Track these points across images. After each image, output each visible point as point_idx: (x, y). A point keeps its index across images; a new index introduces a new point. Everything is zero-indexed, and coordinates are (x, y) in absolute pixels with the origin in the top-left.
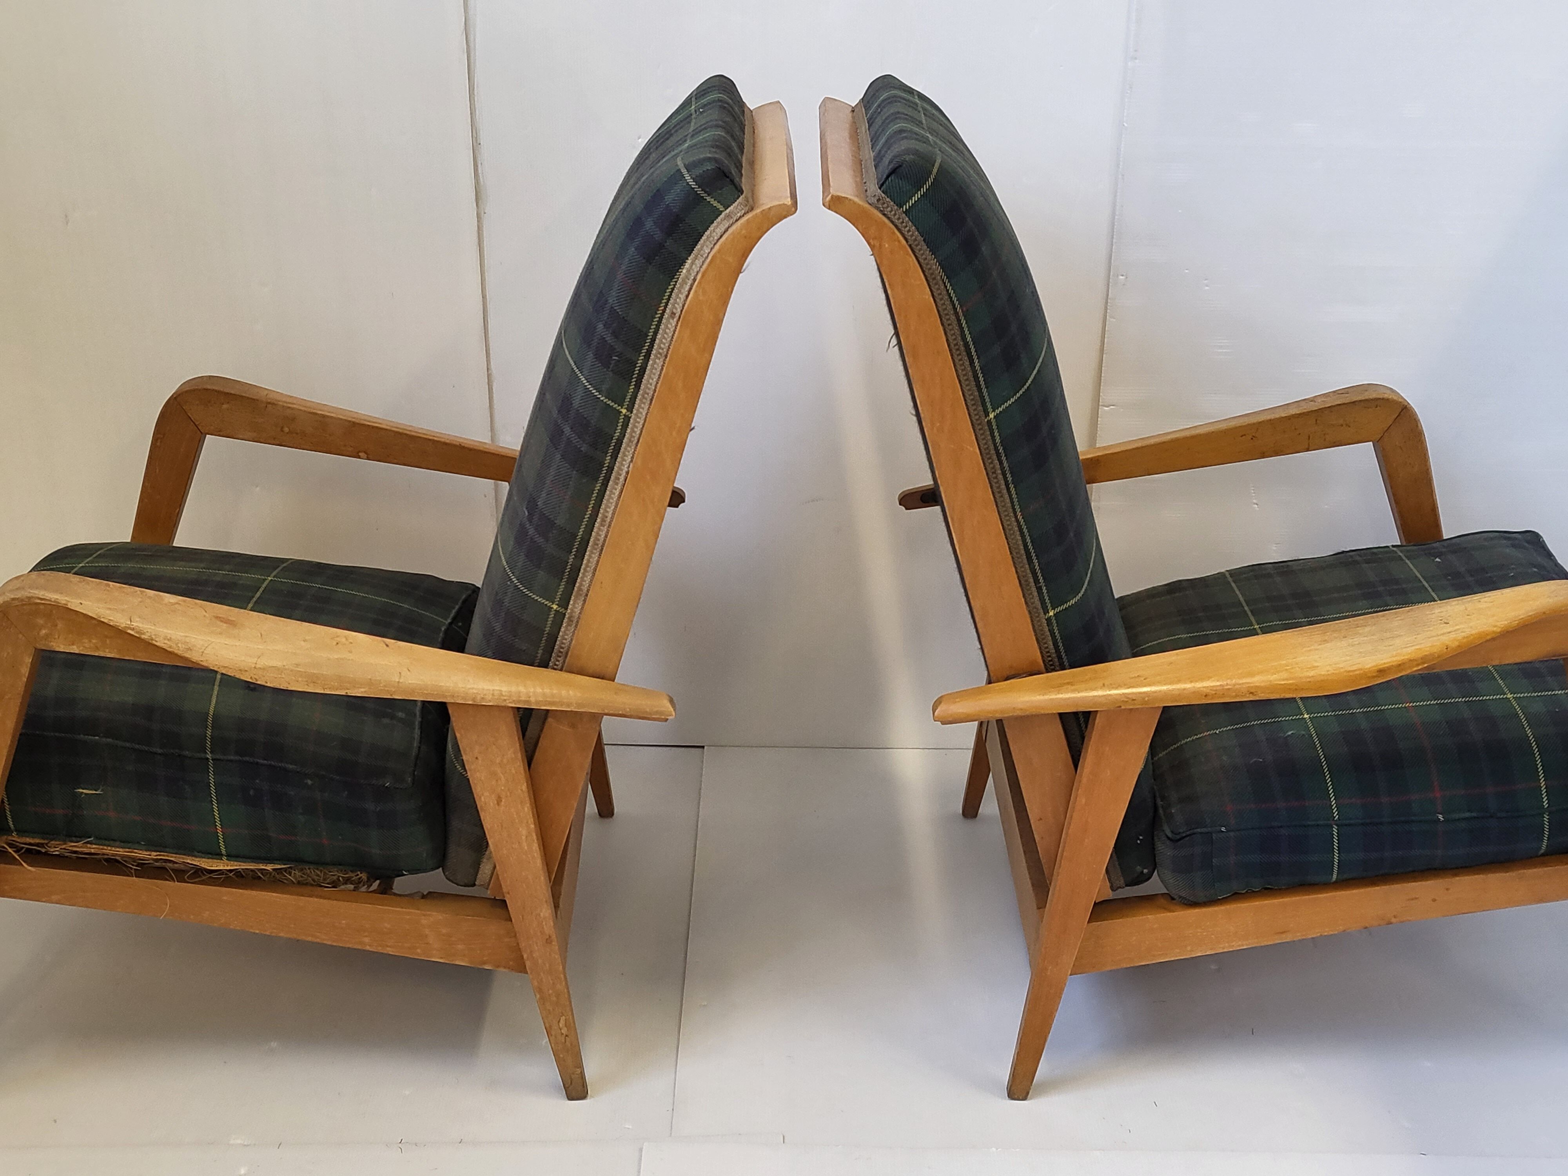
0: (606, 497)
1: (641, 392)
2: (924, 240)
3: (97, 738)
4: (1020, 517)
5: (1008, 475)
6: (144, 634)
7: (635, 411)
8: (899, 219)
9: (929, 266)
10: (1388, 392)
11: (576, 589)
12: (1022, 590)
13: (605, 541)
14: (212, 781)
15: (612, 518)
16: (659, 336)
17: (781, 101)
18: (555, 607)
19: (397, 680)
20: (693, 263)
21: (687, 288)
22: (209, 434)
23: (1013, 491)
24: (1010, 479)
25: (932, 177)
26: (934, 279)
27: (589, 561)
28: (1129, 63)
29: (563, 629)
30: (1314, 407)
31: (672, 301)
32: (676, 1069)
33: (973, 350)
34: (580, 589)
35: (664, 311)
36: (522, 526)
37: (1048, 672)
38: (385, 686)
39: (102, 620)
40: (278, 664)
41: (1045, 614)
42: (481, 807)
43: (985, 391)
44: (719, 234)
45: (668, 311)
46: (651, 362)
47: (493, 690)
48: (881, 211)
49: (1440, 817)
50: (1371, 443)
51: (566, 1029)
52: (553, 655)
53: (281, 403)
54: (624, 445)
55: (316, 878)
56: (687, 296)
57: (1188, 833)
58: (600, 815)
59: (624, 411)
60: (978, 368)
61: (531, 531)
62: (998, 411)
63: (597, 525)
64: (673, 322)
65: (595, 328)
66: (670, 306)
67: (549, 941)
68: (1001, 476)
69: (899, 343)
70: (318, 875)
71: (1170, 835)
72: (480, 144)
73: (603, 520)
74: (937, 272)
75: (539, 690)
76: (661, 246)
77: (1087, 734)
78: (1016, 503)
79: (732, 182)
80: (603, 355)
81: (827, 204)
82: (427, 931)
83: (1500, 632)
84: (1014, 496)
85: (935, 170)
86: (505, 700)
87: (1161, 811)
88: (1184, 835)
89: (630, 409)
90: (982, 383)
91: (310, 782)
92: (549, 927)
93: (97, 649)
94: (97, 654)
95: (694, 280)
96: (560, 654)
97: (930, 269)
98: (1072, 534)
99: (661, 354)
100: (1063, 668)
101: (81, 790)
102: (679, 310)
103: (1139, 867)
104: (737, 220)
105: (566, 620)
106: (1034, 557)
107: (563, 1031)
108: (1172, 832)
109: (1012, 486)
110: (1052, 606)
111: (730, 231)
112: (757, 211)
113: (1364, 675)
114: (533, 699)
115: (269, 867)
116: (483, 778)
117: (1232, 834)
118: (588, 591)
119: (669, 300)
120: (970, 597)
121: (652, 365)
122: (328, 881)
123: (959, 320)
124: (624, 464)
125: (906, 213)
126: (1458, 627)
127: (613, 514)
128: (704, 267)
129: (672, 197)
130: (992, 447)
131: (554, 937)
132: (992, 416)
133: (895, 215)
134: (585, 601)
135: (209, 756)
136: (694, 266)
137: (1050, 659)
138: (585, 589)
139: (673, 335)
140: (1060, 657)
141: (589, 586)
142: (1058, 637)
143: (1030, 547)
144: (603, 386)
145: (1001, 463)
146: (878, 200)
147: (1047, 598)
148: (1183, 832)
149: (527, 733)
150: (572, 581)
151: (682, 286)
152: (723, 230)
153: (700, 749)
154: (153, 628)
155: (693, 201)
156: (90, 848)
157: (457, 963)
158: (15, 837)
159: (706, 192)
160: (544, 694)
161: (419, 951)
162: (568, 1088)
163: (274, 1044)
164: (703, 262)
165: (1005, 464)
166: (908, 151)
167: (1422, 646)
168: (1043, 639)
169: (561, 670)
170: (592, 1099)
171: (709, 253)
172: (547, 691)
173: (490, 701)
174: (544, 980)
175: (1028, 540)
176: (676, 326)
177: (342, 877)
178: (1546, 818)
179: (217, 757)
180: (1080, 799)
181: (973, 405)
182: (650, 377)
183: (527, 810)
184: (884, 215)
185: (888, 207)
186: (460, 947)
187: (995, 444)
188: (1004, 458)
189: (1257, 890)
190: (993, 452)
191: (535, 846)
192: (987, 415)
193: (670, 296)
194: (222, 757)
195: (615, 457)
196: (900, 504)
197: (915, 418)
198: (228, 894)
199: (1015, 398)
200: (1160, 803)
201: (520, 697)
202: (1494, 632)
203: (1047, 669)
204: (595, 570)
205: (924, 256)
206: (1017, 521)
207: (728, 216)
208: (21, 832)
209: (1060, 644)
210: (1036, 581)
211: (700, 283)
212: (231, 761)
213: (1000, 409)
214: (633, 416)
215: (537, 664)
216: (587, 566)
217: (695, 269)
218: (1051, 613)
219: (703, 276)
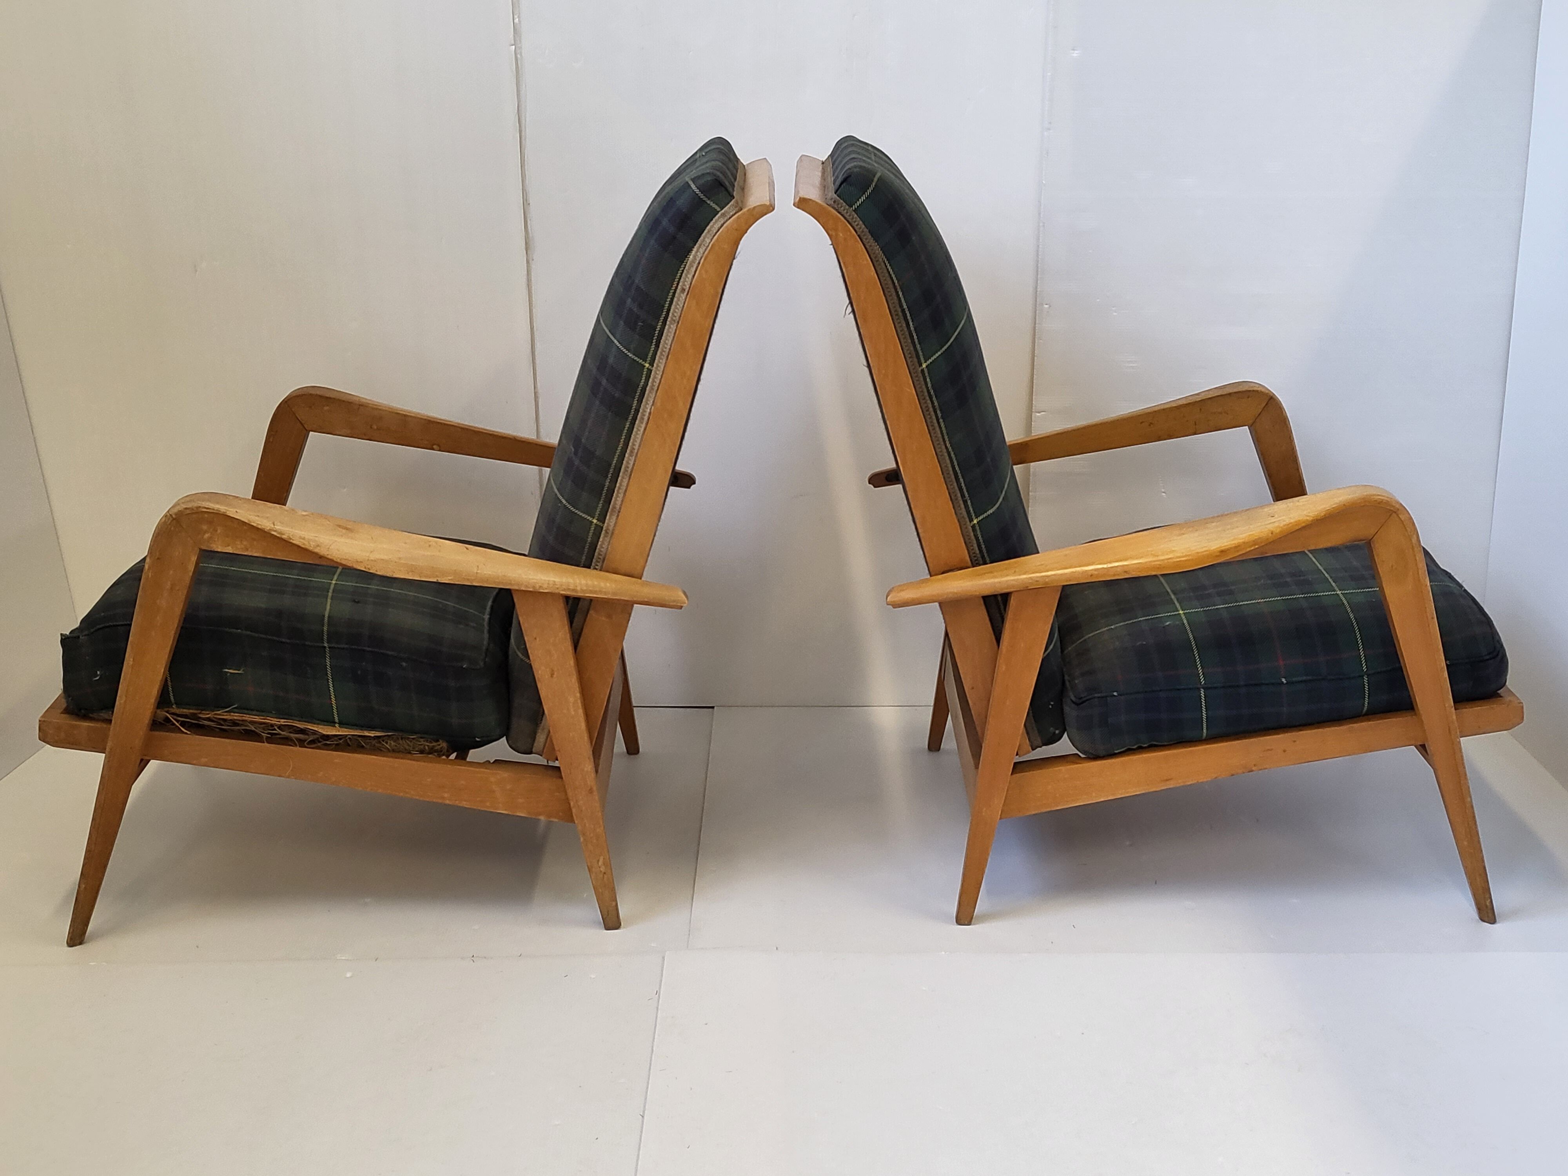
0: (634, 433)
1: (660, 350)
2: (869, 232)
3: (239, 631)
4: (948, 445)
5: (938, 412)
6: (284, 534)
7: (655, 365)
8: (850, 216)
9: (873, 252)
10: (1257, 386)
11: (611, 507)
12: (953, 503)
13: (633, 468)
14: (328, 663)
15: (638, 449)
16: (673, 307)
17: (767, 159)
18: (595, 521)
19: (475, 571)
20: (697, 252)
21: (693, 269)
22: (312, 431)
23: (942, 425)
24: (940, 415)
25: (874, 184)
26: (877, 261)
27: (621, 485)
28: (1045, 133)
29: (601, 539)
30: (1198, 398)
31: (682, 280)
32: (691, 910)
33: (908, 315)
34: (614, 507)
35: (677, 287)
36: (570, 461)
37: (973, 567)
38: (466, 576)
39: (253, 524)
40: (385, 557)
41: (970, 522)
42: (538, 678)
43: (918, 346)
44: (717, 229)
45: (679, 287)
46: (667, 327)
47: (549, 581)
48: (836, 210)
49: (1284, 680)
50: (1247, 427)
51: (603, 867)
52: (594, 560)
53: (370, 406)
54: (647, 392)
55: (407, 747)
56: (694, 276)
57: (1088, 698)
58: (628, 752)
59: (647, 365)
60: (912, 329)
61: (577, 462)
62: (928, 362)
63: (627, 455)
64: (683, 296)
65: (625, 302)
66: (680, 284)
67: (591, 791)
68: (933, 413)
69: (853, 311)
70: (408, 745)
71: (1074, 699)
72: (529, 204)
73: (632, 452)
74: (879, 256)
75: (583, 582)
76: (674, 238)
77: (1005, 616)
78: (945, 434)
79: (726, 190)
80: (631, 323)
81: (796, 205)
82: (494, 787)
83: (1312, 521)
84: (944, 429)
85: (876, 179)
86: (558, 588)
87: (1067, 683)
88: (1085, 699)
89: (652, 364)
90: (916, 341)
91: (404, 664)
92: (591, 779)
93: (247, 550)
94: (245, 554)
95: (699, 263)
96: (599, 560)
97: (874, 253)
98: (989, 460)
99: (674, 321)
100: (985, 563)
101: (227, 670)
102: (688, 287)
103: (1052, 728)
104: (730, 218)
105: (603, 532)
106: (960, 477)
107: (602, 869)
108: (1075, 697)
109: (941, 420)
110: (975, 515)
111: (725, 225)
112: (745, 210)
113: (1210, 555)
114: (579, 588)
115: (372, 734)
116: (540, 655)
117: (1122, 698)
118: (620, 508)
119: (680, 279)
120: (912, 506)
121: (668, 330)
122: (417, 749)
123: (897, 293)
124: (647, 407)
125: (855, 211)
126: (1280, 519)
127: (639, 446)
128: (706, 253)
129: (682, 202)
130: (925, 390)
131: (595, 788)
132: (924, 366)
133: (847, 213)
134: (618, 516)
135: (326, 645)
136: (698, 253)
137: (976, 558)
138: (618, 507)
139: (683, 306)
140: (983, 557)
141: (621, 505)
142: (981, 541)
143: (957, 468)
144: (632, 346)
145: (933, 403)
146: (835, 202)
147: (971, 509)
148: (1085, 697)
149: (574, 625)
150: (608, 501)
151: (689, 269)
152: (720, 225)
153: (711, 710)
154: (291, 530)
155: (698, 203)
156: (233, 716)
157: (518, 814)
158: (174, 709)
159: (707, 197)
160: (587, 584)
161: (488, 804)
162: (606, 918)
163: (368, 900)
164: (706, 250)
165: (936, 404)
166: (855, 167)
167: (1254, 532)
168: (970, 543)
169: (601, 570)
170: (625, 929)
171: (710, 243)
172: (590, 583)
173: (546, 589)
174: (587, 825)
175: (956, 463)
176: (686, 299)
177: (428, 746)
178: (1366, 679)
179: (333, 645)
180: (1002, 666)
181: (910, 358)
182: (666, 339)
183: (574, 681)
184: (839, 213)
185: (841, 207)
186: (520, 801)
187: (927, 388)
188: (934, 399)
189: (1146, 745)
190: (926, 394)
191: (581, 711)
192: (921, 365)
193: (681, 276)
194: (336, 646)
195: (640, 401)
196: (869, 483)
197: (867, 369)
198: (338, 757)
199: (941, 351)
200: (1066, 677)
201: (569, 586)
202: (1307, 520)
203: (972, 563)
204: (626, 491)
205: (869, 244)
206: (946, 447)
207: (723, 215)
208: (179, 705)
209: (983, 546)
210: (963, 496)
211: (703, 264)
212: (343, 649)
213: (930, 361)
214: (654, 369)
215: (582, 565)
216: (619, 488)
217: (699, 255)
218: (975, 521)
219: (705, 260)
